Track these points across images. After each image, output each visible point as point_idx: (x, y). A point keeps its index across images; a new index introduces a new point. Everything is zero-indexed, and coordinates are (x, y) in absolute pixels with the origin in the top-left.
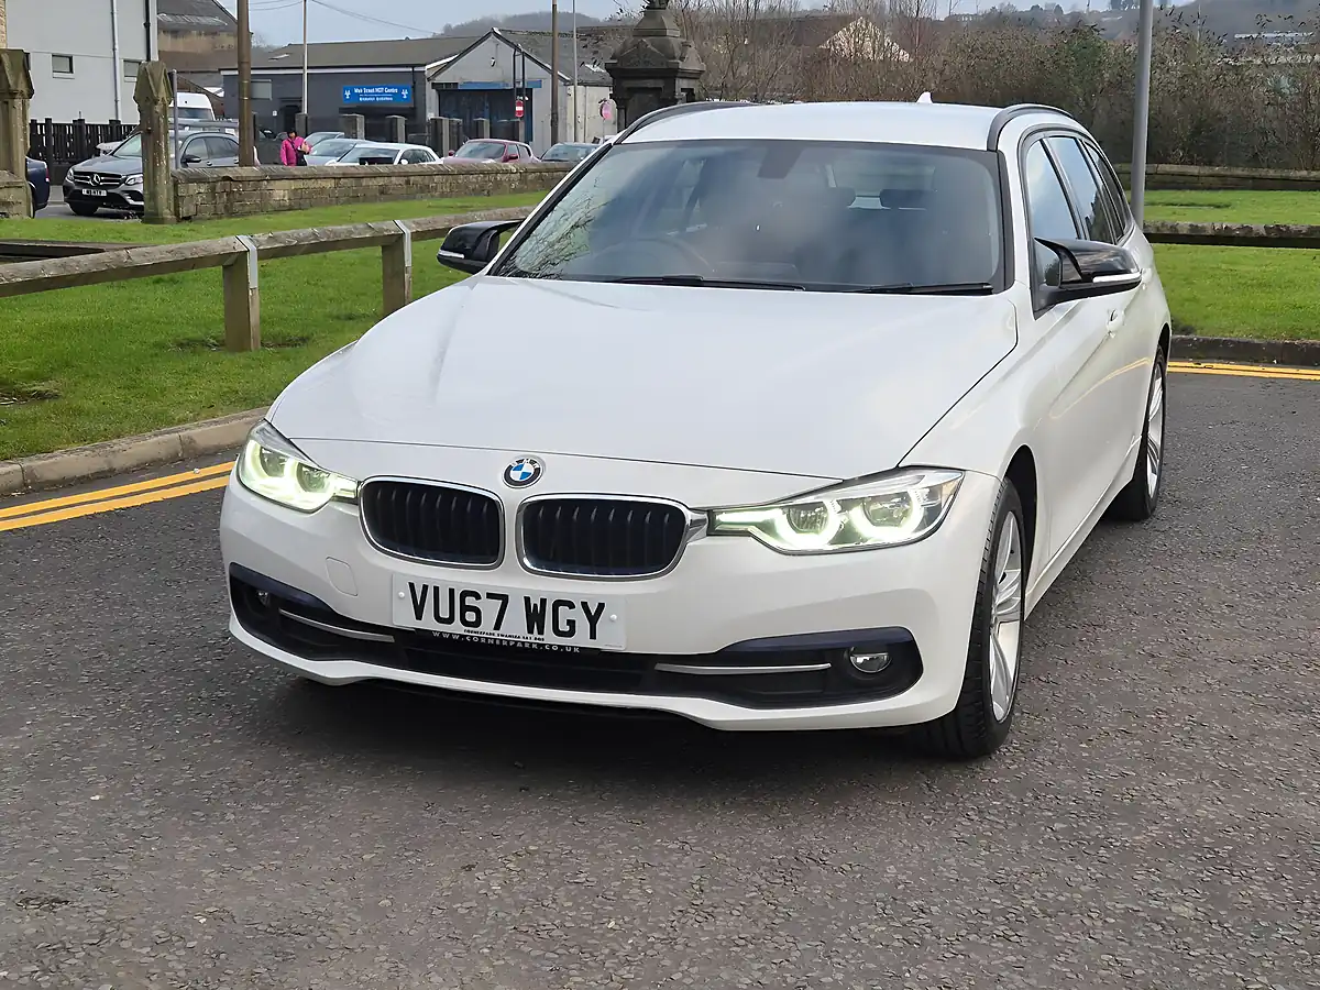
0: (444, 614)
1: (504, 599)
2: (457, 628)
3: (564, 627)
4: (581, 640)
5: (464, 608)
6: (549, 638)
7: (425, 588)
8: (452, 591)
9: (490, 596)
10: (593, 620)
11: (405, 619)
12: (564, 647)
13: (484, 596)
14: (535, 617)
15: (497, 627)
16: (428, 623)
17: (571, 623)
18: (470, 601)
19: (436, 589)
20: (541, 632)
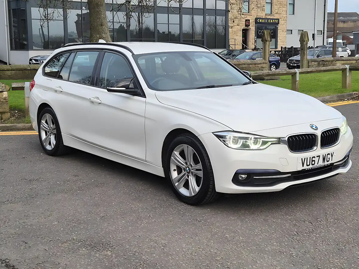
0: (308, 164)
1: (319, 156)
2: (311, 166)
3: (328, 160)
4: (330, 162)
5: (312, 161)
6: (326, 163)
7: (305, 158)
8: (310, 158)
9: (317, 157)
10: (332, 156)
11: (300, 168)
12: (327, 164)
13: (316, 157)
14: (324, 159)
15: (318, 164)
16: (305, 167)
17: (329, 158)
18: (313, 159)
19: (307, 158)
20: (325, 162)
